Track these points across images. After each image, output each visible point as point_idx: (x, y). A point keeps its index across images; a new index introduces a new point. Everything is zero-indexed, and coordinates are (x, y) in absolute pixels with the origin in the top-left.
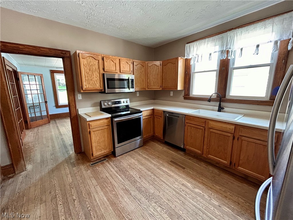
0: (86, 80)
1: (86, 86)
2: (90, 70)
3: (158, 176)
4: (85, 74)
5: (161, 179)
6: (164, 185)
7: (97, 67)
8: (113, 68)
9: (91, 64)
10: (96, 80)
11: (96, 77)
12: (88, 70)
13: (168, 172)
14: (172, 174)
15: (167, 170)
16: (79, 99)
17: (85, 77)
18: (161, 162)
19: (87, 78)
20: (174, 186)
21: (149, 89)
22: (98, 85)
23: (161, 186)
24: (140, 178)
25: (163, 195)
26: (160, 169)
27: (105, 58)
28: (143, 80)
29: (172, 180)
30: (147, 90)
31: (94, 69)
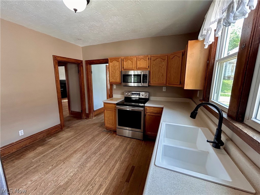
0: (111, 76)
1: (111, 80)
2: (114, 69)
3: (106, 164)
4: (111, 72)
5: (102, 166)
6: (96, 171)
7: (118, 67)
8: (130, 66)
9: (115, 65)
10: (117, 76)
11: (117, 74)
12: (113, 70)
13: (115, 168)
14: (113, 173)
15: (116, 167)
16: (114, 88)
17: (111, 74)
18: (127, 160)
19: (112, 75)
20: (98, 178)
21: (170, 85)
22: (118, 80)
23: (94, 169)
24: (100, 154)
25: (85, 173)
26: (116, 162)
27: (124, 59)
28: (163, 75)
29: (105, 174)
30: (168, 86)
31: (117, 68)
